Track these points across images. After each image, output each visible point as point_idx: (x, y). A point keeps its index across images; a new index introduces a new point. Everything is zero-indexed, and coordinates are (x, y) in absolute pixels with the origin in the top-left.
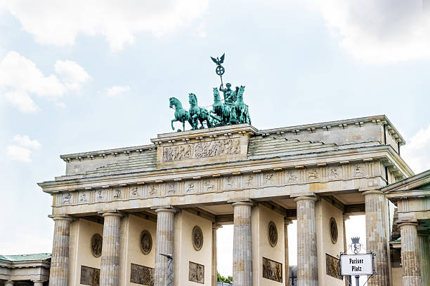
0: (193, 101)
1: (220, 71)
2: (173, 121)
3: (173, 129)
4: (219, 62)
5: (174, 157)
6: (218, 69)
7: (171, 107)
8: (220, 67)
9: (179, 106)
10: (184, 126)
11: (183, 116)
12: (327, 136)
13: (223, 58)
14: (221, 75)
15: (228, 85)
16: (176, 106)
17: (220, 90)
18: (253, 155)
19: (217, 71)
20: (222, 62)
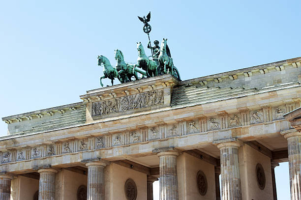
0: (119, 57)
1: (147, 29)
2: (101, 78)
3: (102, 85)
4: (146, 20)
5: (102, 112)
6: (145, 28)
7: (99, 64)
8: (147, 25)
9: (107, 63)
10: (112, 82)
11: (111, 72)
12: (248, 82)
13: (149, 16)
14: (148, 32)
15: (157, 43)
16: (104, 63)
17: (149, 47)
18: (176, 104)
19: (144, 29)
20: (148, 20)
